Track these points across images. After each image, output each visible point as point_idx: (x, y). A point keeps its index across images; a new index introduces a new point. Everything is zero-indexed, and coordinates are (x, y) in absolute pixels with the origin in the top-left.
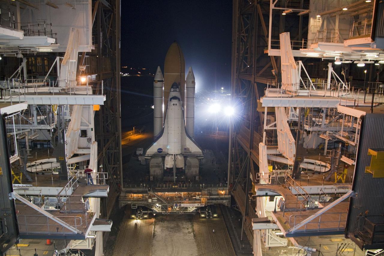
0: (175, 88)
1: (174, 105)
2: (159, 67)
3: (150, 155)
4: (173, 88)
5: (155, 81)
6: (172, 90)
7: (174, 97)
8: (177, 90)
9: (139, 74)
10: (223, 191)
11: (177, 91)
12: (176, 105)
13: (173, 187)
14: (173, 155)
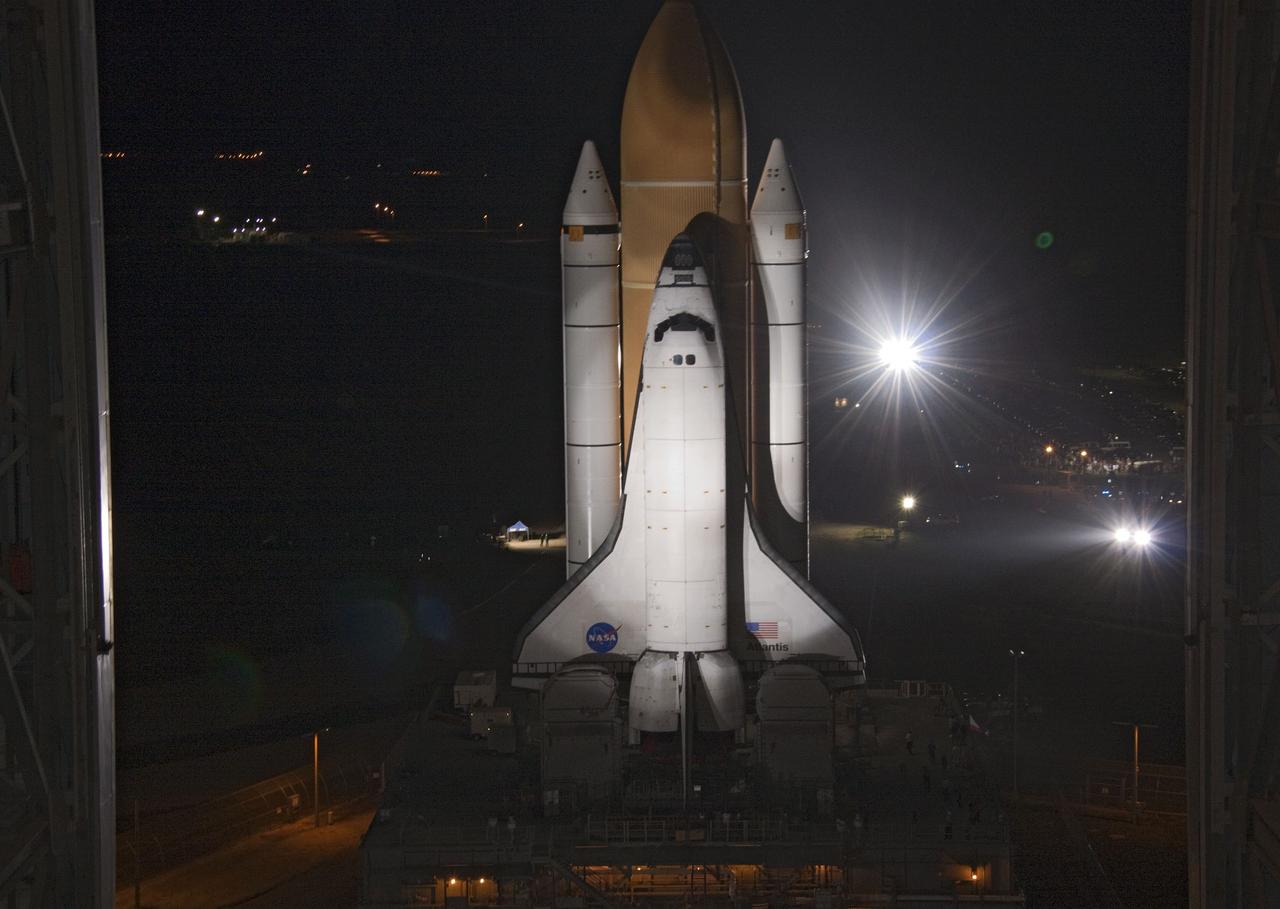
0: (686, 268)
1: (678, 360)
2: (588, 148)
3: (541, 669)
4: (675, 268)
5: (567, 229)
6: (668, 276)
7: (678, 315)
8: (696, 280)
9: (378, 221)
10: (980, 870)
11: (693, 285)
12: (691, 360)
13: (680, 835)
14: (681, 656)
